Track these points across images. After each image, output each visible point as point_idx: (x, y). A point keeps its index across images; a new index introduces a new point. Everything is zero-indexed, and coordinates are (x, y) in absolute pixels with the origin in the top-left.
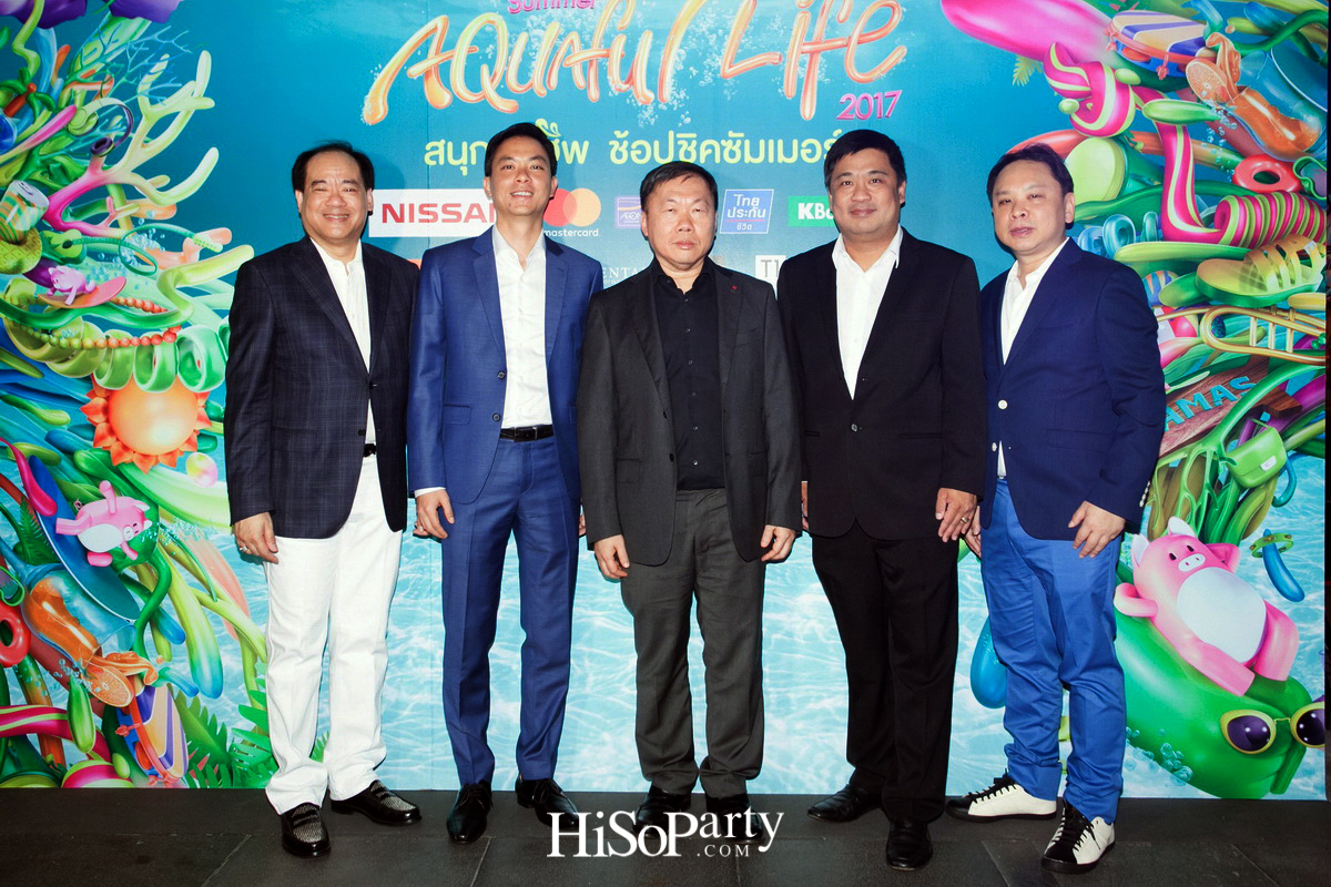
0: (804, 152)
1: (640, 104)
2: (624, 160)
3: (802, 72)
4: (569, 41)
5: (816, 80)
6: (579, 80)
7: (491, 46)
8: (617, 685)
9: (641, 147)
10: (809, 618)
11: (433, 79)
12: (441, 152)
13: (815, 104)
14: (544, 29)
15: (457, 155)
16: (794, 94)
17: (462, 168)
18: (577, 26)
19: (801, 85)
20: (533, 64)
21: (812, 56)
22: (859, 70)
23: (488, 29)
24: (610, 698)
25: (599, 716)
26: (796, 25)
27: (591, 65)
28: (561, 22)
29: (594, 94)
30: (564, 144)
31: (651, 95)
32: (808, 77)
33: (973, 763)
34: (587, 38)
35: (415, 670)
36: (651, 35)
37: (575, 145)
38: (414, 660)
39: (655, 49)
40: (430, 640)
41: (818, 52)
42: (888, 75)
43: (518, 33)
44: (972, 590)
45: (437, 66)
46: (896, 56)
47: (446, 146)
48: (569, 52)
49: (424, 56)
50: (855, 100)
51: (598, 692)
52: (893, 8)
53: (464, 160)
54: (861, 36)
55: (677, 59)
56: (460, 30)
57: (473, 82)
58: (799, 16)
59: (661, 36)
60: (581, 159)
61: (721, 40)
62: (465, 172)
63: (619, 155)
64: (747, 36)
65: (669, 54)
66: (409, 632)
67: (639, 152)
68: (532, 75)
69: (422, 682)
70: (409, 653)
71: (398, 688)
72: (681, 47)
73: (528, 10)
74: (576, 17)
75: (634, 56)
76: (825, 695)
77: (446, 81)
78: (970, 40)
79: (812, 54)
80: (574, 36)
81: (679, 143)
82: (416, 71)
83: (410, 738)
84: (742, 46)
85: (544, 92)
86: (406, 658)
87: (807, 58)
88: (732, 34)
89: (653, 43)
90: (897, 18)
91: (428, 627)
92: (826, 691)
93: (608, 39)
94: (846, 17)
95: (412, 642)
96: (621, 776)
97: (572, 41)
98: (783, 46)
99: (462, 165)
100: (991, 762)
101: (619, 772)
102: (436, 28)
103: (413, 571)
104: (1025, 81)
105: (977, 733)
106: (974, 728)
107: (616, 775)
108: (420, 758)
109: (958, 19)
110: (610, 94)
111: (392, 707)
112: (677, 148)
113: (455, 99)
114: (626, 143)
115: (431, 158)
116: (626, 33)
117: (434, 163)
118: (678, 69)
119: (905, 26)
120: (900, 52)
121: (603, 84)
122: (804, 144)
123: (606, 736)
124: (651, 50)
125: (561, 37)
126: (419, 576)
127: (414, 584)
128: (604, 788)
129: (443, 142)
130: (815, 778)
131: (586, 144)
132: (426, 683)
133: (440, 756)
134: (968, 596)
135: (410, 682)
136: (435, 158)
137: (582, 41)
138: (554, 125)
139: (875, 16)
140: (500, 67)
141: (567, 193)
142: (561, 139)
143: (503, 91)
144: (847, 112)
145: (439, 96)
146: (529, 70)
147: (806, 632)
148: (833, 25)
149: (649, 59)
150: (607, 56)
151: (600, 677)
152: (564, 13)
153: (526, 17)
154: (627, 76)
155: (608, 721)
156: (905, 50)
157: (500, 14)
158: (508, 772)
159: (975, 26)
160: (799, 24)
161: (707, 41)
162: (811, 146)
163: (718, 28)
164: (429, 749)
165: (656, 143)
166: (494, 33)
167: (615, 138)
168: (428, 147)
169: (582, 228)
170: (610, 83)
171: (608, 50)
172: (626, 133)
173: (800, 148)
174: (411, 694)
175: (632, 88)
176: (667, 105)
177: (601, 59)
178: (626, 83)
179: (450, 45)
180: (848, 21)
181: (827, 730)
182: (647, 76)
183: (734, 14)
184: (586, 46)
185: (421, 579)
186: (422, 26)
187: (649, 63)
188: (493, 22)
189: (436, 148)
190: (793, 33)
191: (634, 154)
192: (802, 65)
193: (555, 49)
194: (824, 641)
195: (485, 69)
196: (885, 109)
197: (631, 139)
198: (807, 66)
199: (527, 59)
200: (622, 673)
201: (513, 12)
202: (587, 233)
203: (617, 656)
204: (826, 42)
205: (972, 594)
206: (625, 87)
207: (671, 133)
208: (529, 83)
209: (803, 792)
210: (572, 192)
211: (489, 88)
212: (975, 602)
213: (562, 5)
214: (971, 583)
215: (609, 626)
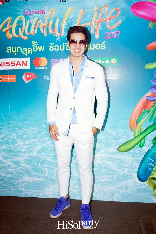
0: (96, 47)
1: (56, 36)
2: (53, 50)
3: (96, 27)
4: (39, 22)
5: (99, 29)
6: (42, 31)
7: (21, 24)
8: (53, 174)
9: (57, 47)
10: (98, 160)
11: (8, 32)
12: (10, 49)
13: (99, 35)
14: (33, 19)
15: (14, 50)
16: (94, 33)
17: (15, 53)
18: (41, 18)
19: (95, 30)
20: (31, 27)
21: (98, 23)
22: (110, 26)
23: (21, 19)
24: (52, 177)
25: (49, 181)
26: (94, 15)
27: (45, 27)
28: (37, 17)
29: (45, 34)
30: (39, 47)
31: (59, 34)
32: (97, 29)
33: (137, 195)
34: (44, 21)
35: (8, 169)
36: (59, 19)
37: (41, 47)
38: (7, 167)
39: (60, 23)
40: (11, 163)
41: (100, 22)
42: (117, 27)
43: (27, 20)
44: (138, 154)
45: (9, 29)
46: (119, 23)
47: (11, 48)
48: (39, 24)
49: (6, 27)
50: (109, 34)
51: (49, 176)
52: (118, 10)
53: (16, 51)
54: (110, 17)
55: (65, 25)
56: (14, 20)
57: (17, 32)
58: (95, 13)
59: (61, 19)
60: (43, 50)
61: (76, 20)
62: (16, 54)
63: (52, 49)
64: (82, 19)
65: (63, 24)
66: (6, 161)
67: (56, 48)
68: (31, 30)
69: (9, 172)
70: (6, 165)
71: (4, 173)
72: (66, 22)
73: (30, 14)
74: (41, 16)
75: (55, 24)
76: (102, 178)
77: (11, 33)
78: (138, 18)
79: (98, 22)
80: (41, 20)
81: (66, 45)
82: (4, 30)
83: (7, 185)
84: (80, 21)
85: (34, 34)
86: (6, 167)
87: (97, 23)
88: (78, 18)
89: (59, 21)
90: (119, 13)
91: (10, 160)
92: (102, 177)
93: (49, 21)
94: (106, 13)
95: (7, 163)
96: (55, 195)
97: (40, 22)
98: (91, 21)
99: (15, 52)
100: (142, 194)
101: (54, 194)
102: (8, 20)
103: (7, 147)
104: (152, 27)
105: (139, 188)
106: (138, 187)
107: (53, 194)
108: (10, 189)
109: (135, 12)
110: (49, 34)
111: (3, 177)
112: (65, 47)
113: (13, 37)
114: (53, 46)
115: (8, 51)
116: (53, 19)
117: (9, 52)
118: (65, 27)
119: (121, 14)
120: (120, 21)
121: (48, 32)
122: (96, 45)
123: (51, 186)
124: (59, 23)
125: (37, 21)
126: (8, 148)
127: (7, 150)
128: (51, 197)
129: (11, 47)
130: (100, 197)
131: (44, 46)
132: (10, 172)
133: (14, 189)
134: (137, 155)
135: (7, 172)
136: (9, 51)
137: (43, 21)
138: (36, 42)
139: (114, 12)
140: (23, 29)
141: (39, 58)
142: (38, 45)
143: (24, 34)
144: (107, 37)
145: (10, 36)
146: (30, 29)
147: (97, 163)
148: (103, 15)
149: (58, 25)
150: (48, 25)
151: (49, 172)
152: (38, 15)
153: (29, 16)
154: (53, 29)
155: (51, 182)
156: (121, 21)
157: (23, 16)
158: (29, 193)
159: (139, 14)
160: (95, 15)
161: (72, 20)
162: (98, 45)
163: (75, 17)
164: (11, 187)
165: (60, 46)
166: (22, 20)
167: (51, 45)
168: (7, 48)
169: (43, 67)
170: (49, 32)
171: (49, 23)
172: (53, 43)
173: (95, 46)
174: (7, 175)
175: (54, 33)
176: (63, 36)
177: (47, 26)
178: (53, 31)
179: (12, 24)
180: (107, 14)
181: (102, 186)
182: (58, 29)
183: (79, 13)
184: (44, 23)
185: (8, 149)
186: (5, 19)
187: (58, 26)
188: (22, 18)
189: (9, 49)
190: (93, 17)
191: (55, 48)
192: (95, 25)
193: (36, 24)
194: (102, 165)
195: (20, 29)
196: (116, 36)
197: (54, 45)
198: (97, 25)
199: (30, 26)
200: (54, 171)
201: (26, 15)
202: (44, 68)
203: (53, 168)
204: (101, 19)
205: (138, 155)
206: (53, 32)
207: (64, 43)
208: (30, 32)
209: (97, 200)
210: (41, 58)
211: (21, 34)
212: (138, 157)
213: (38, 13)
214: (137, 152)
215: (50, 160)
